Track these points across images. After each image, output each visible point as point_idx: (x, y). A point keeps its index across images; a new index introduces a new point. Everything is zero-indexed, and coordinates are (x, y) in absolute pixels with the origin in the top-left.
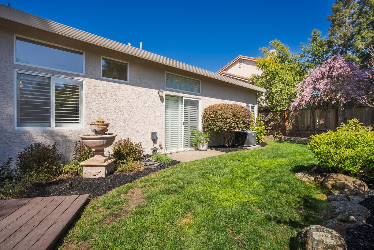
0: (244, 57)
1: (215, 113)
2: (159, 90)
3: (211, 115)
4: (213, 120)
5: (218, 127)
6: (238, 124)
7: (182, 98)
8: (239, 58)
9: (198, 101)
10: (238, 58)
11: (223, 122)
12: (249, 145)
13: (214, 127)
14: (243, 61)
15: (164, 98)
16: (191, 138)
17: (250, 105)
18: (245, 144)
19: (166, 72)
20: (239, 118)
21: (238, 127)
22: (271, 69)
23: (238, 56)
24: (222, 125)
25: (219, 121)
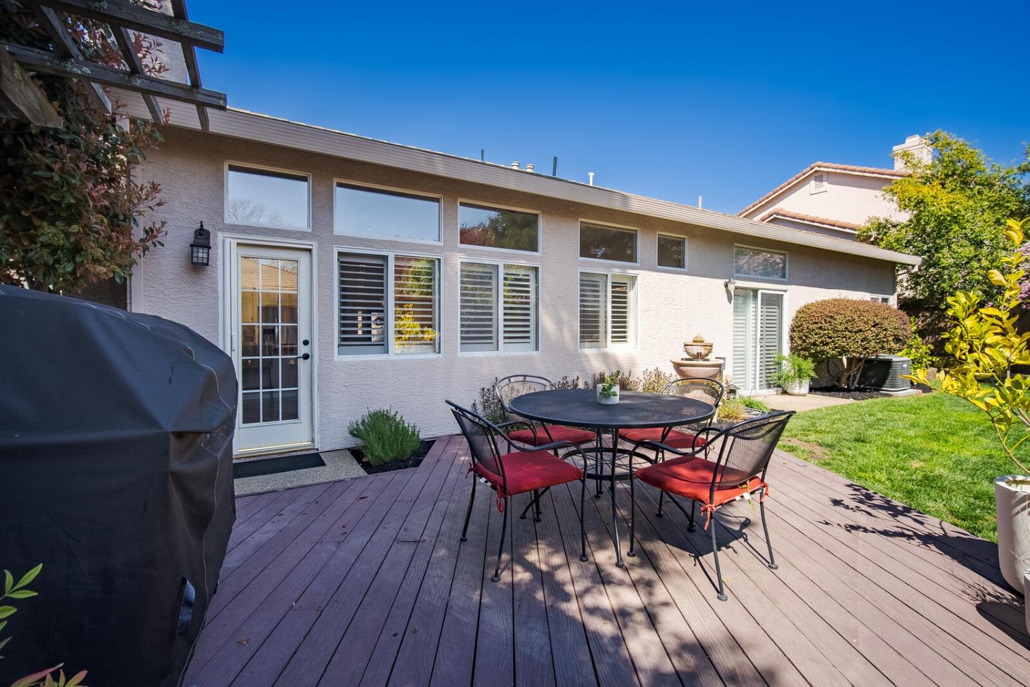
0: (828, 168)
1: (828, 319)
2: (728, 280)
3: (820, 325)
4: (825, 334)
5: (836, 348)
6: (884, 342)
7: (755, 291)
8: (813, 171)
9: (782, 295)
10: (812, 169)
11: (850, 338)
12: (895, 387)
13: (826, 348)
14: (825, 177)
15: (733, 294)
16: (767, 371)
17: (880, 297)
18: (885, 386)
19: (736, 244)
20: (886, 330)
21: (883, 348)
22: (940, 210)
23: (812, 165)
24: (848, 345)
25: (839, 337)
